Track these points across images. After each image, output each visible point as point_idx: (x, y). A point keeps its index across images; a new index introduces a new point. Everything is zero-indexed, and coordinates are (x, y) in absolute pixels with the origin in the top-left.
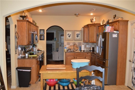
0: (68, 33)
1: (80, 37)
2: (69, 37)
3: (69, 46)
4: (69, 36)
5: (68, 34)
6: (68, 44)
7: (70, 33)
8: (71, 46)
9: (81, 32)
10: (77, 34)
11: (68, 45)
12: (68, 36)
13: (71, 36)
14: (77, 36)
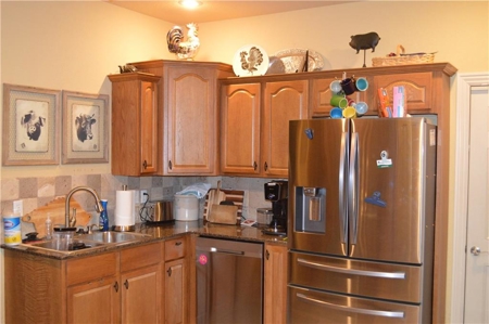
0: (24, 107)
1: (95, 141)
2: (35, 136)
3: (33, 204)
4: (32, 129)
5: (28, 118)
6: (27, 189)
7: (40, 109)
8: (46, 205)
9: (101, 103)
10: (79, 120)
11: (22, 196)
12: (22, 132)
13: (44, 130)
14: (82, 135)
